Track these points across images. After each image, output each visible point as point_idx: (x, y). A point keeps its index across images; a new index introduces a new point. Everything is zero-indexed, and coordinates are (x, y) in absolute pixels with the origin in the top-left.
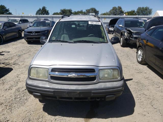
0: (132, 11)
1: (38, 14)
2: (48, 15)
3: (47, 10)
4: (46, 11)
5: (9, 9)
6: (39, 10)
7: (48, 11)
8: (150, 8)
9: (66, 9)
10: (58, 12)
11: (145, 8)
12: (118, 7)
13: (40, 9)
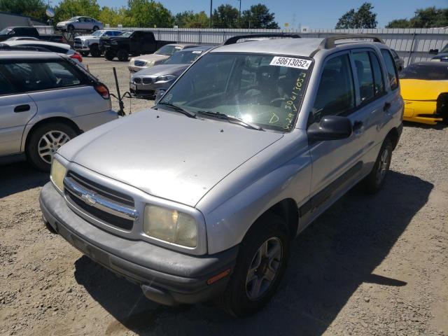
1: (343, 24)
2: (373, 28)
3: (373, 13)
4: (369, 17)
5: (273, 14)
6: (348, 15)
7: (374, 16)
9: (437, 8)
10: (408, 20)
13: (352, 11)
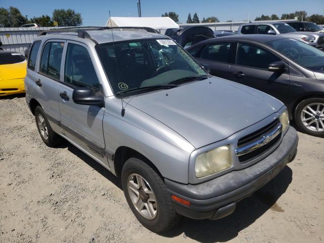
0: (43, 16)
8: (76, 12)
11: (68, 11)
12: (9, 8)
